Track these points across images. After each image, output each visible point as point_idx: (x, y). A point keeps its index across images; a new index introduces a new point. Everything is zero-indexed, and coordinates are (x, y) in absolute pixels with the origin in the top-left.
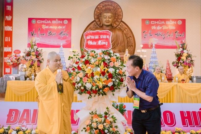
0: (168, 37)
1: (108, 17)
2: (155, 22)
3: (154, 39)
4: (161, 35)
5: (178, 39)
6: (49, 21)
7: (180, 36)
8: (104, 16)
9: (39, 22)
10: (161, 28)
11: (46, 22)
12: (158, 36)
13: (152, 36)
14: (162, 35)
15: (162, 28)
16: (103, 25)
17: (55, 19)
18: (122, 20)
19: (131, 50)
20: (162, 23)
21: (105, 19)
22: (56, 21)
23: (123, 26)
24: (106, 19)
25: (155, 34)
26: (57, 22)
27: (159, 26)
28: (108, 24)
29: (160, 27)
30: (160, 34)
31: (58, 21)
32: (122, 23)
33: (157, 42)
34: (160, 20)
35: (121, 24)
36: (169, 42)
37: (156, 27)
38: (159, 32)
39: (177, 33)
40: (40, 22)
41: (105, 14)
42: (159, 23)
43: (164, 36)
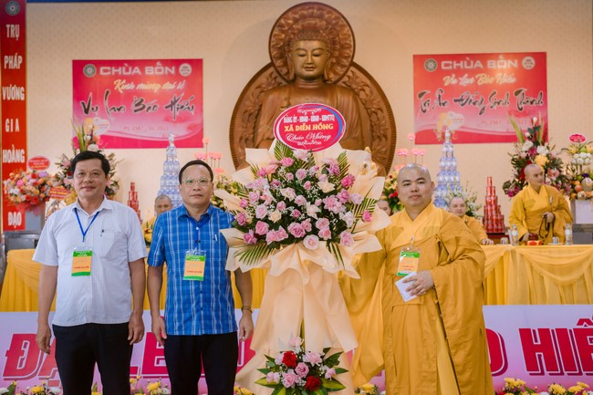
0: (495, 107)
1: (310, 53)
2: (452, 65)
3: (451, 115)
4: (471, 104)
5: (524, 111)
6: (136, 68)
7: (532, 103)
8: (299, 49)
9: (105, 71)
10: (471, 81)
11: (127, 70)
12: (462, 105)
13: (446, 106)
14: (474, 104)
15: (477, 80)
16: (295, 75)
17: (152, 63)
20: (476, 65)
21: (301, 58)
22: (156, 68)
23: (357, 77)
24: (305, 58)
25: (455, 101)
26: (160, 70)
27: (466, 75)
28: (311, 73)
29: (469, 77)
30: (471, 98)
31: (162, 68)
32: (352, 69)
33: (461, 125)
34: (467, 58)
35: (350, 73)
36: (496, 123)
37: (456, 77)
38: (465, 94)
39: (520, 95)
40: (109, 73)
41: (302, 44)
42: (466, 67)
43: (482, 106)
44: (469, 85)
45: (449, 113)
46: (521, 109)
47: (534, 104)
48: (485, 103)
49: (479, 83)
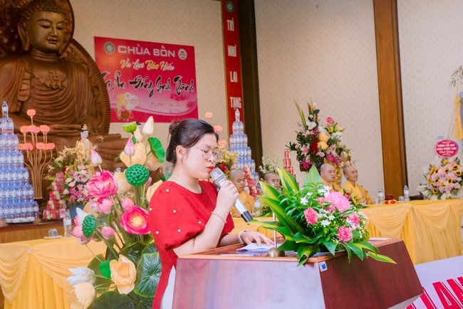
0: (160, 91)
1: (55, 26)
2: (127, 50)
3: (128, 96)
4: (143, 87)
5: (182, 96)
7: (186, 89)
8: (43, 20)
10: (142, 66)
12: (136, 87)
13: (124, 88)
14: (145, 86)
15: (146, 65)
18: (74, 37)
19: (100, 126)
20: (145, 52)
25: (131, 83)
27: (138, 60)
29: (140, 62)
30: (142, 81)
33: (136, 105)
34: (138, 45)
36: (162, 105)
37: (131, 62)
38: (138, 77)
39: (178, 81)
42: (138, 53)
43: (151, 89)
44: (140, 69)
45: (127, 93)
46: (179, 94)
47: (188, 90)
48: (154, 86)
49: (148, 69)
